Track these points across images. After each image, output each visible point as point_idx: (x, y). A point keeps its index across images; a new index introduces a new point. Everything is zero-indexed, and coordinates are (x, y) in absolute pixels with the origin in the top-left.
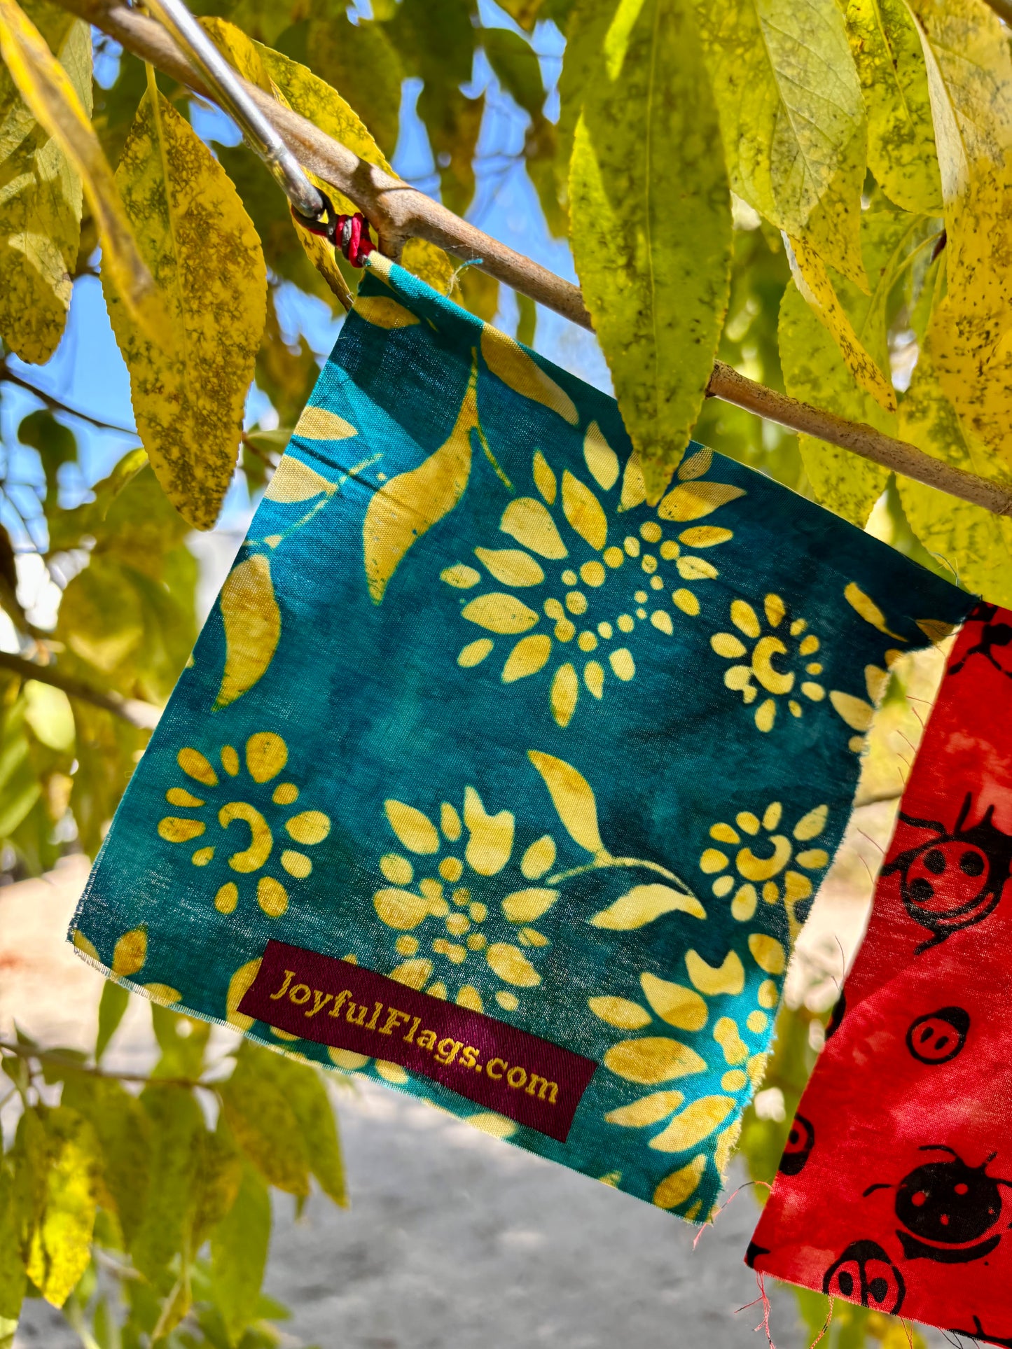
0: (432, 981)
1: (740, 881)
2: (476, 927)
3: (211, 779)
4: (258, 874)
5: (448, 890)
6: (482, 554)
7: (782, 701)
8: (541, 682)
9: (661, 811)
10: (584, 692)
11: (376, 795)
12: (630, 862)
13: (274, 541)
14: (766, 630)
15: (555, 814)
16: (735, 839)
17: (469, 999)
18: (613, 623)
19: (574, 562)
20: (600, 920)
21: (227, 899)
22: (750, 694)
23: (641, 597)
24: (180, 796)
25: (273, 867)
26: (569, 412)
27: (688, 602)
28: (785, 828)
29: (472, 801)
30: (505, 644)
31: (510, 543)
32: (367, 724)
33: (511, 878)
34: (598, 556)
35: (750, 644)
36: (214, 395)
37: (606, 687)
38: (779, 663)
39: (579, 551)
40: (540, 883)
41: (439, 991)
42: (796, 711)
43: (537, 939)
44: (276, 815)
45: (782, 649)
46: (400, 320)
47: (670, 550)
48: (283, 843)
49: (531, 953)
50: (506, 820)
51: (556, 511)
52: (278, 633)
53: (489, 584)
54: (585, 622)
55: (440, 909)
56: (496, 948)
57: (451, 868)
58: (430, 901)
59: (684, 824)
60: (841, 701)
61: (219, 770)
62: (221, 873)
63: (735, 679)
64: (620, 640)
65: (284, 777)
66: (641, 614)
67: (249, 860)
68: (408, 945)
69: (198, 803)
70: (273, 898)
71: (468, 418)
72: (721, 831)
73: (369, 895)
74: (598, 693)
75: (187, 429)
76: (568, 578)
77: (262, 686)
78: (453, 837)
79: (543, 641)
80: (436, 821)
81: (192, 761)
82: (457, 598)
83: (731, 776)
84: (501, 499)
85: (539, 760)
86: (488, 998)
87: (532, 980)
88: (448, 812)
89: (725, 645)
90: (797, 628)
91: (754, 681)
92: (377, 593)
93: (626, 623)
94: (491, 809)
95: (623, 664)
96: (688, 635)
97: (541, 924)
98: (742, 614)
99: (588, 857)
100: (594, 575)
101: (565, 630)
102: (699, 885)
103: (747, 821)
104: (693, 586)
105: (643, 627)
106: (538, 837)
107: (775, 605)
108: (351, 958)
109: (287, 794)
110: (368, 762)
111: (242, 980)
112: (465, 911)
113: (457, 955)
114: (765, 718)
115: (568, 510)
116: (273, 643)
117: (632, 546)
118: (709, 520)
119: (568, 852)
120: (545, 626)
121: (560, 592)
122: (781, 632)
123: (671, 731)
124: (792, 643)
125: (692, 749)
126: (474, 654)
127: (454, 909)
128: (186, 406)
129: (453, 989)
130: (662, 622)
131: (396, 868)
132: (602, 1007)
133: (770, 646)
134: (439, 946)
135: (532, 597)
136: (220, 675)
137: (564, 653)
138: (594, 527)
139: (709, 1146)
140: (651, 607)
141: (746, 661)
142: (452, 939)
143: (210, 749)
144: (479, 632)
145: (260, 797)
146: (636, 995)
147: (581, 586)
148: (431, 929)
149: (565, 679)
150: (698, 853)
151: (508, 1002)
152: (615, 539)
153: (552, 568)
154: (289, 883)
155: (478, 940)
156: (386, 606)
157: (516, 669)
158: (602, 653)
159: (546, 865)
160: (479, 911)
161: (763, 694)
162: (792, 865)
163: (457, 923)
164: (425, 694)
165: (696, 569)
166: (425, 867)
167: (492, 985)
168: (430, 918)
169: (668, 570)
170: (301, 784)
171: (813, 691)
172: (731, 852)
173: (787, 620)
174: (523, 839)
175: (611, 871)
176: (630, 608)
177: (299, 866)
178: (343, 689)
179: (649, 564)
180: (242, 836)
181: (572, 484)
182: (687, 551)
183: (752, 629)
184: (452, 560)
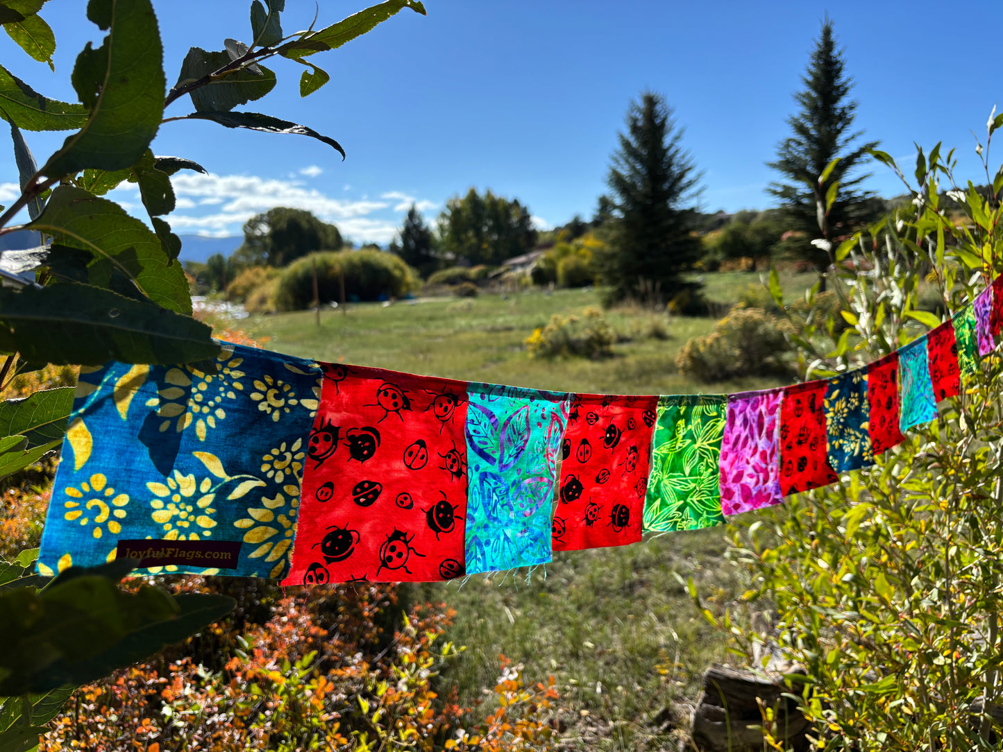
0: (179, 535)
1: (276, 471)
2: (190, 514)
3: (80, 495)
4: (106, 522)
5: (177, 505)
6: (159, 392)
7: (281, 409)
8: (191, 428)
9: (245, 458)
10: (208, 427)
11: (142, 483)
12: (236, 477)
13: (82, 411)
14: (269, 387)
15: (207, 470)
16: (271, 458)
17: (194, 537)
18: (213, 400)
19: (195, 385)
20: (230, 498)
21: (98, 533)
22: (269, 410)
23: (222, 389)
24: (69, 504)
25: (112, 517)
27: (238, 386)
28: (288, 448)
29: (177, 474)
30: (174, 420)
31: (169, 386)
32: (133, 461)
33: (198, 494)
34: (203, 380)
35: (265, 394)
37: (216, 423)
38: (277, 397)
39: (196, 381)
40: (208, 493)
41: (183, 538)
42: (288, 410)
43: (212, 510)
44: (107, 500)
45: (276, 392)
47: (226, 371)
48: (113, 508)
49: (210, 516)
50: (191, 477)
51: (184, 370)
52: (91, 440)
53: (164, 402)
54: (203, 403)
55: (176, 512)
56: (199, 518)
57: (177, 498)
58: (172, 511)
59: (252, 459)
60: (304, 402)
61: (82, 491)
62: (93, 526)
63: (262, 407)
64: (217, 406)
65: (107, 486)
66: (223, 395)
67: (101, 518)
68: (168, 527)
69: (77, 504)
70: (115, 528)
72: (266, 457)
73: (149, 516)
74: (213, 426)
76: (193, 390)
77: (91, 459)
78: (174, 488)
79: (188, 415)
80: (167, 484)
81: (71, 491)
82: (154, 410)
83: (266, 439)
85: (197, 454)
86: (200, 535)
87: (214, 524)
88: (170, 480)
89: (255, 396)
90: (280, 383)
91: (269, 406)
92: (124, 417)
93: (218, 399)
94: (184, 475)
95: (221, 414)
96: (242, 397)
97: (211, 506)
98: (258, 385)
99: (222, 480)
100: (203, 387)
101: (196, 408)
102: (262, 476)
103: (275, 452)
104: (238, 380)
105: (225, 398)
106: (203, 479)
107: (269, 380)
108: (149, 538)
109: (110, 492)
110: (138, 472)
111: (111, 557)
112: (185, 510)
113: (186, 525)
114: (276, 416)
116: (91, 444)
118: (234, 357)
119: (215, 481)
120: (188, 410)
121: (191, 396)
122: (274, 386)
123: (242, 431)
124: (280, 389)
125: (252, 435)
126: (164, 427)
127: (181, 510)
129: (187, 536)
130: (231, 395)
131: (156, 504)
132: (238, 524)
133: (271, 393)
134: (179, 523)
135: (180, 401)
136: (74, 461)
137: (198, 416)
139: (286, 555)
140: (226, 391)
141: (265, 399)
142: (183, 520)
143: (77, 485)
144: (164, 419)
145: (101, 496)
146: (248, 516)
147: (199, 392)
148: (174, 520)
149: (200, 425)
150: (260, 467)
151: (207, 534)
153: (187, 389)
154: (119, 521)
155: (192, 518)
156: (128, 420)
157: (181, 427)
158: (212, 413)
159: (209, 487)
160: (190, 508)
161: (274, 409)
162: (293, 460)
163: (183, 515)
164: (150, 445)
165: (237, 374)
166: (167, 501)
167: (200, 530)
168: (173, 516)
169: (228, 377)
170: (114, 487)
171: (293, 402)
172: (271, 462)
173: (275, 382)
174: (199, 481)
175: (231, 481)
176: (219, 394)
177: (121, 514)
178: (121, 452)
179: (221, 378)
180: (97, 510)
182: (232, 369)
183: (264, 389)
184: (149, 397)
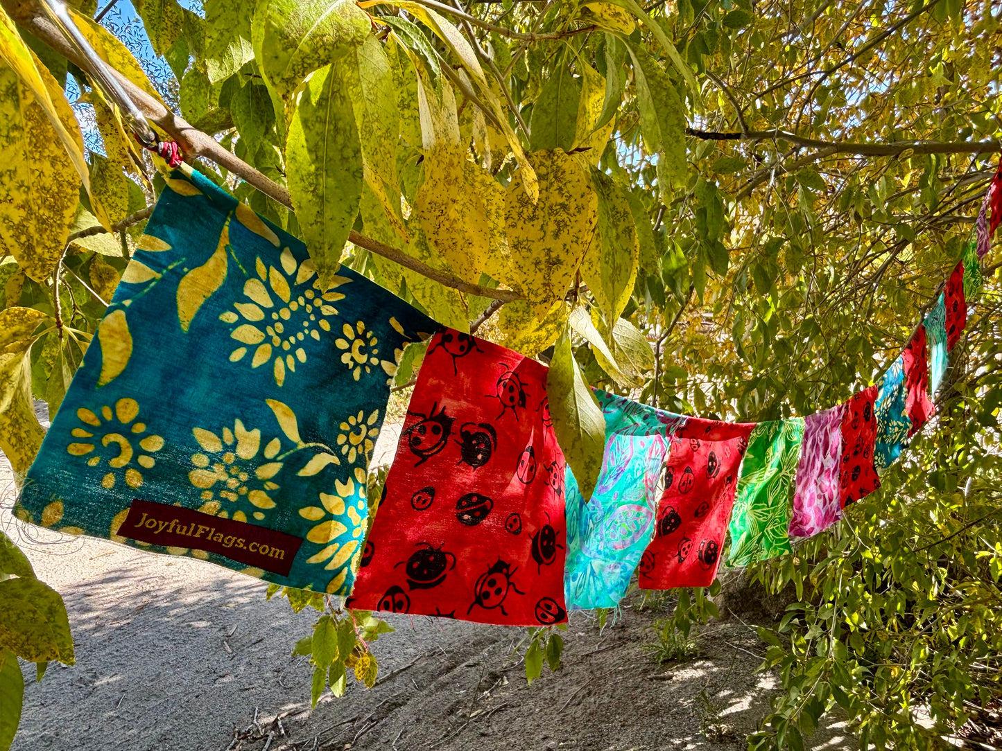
0: (220, 511)
1: (351, 446)
2: (243, 484)
3: (97, 423)
4: (126, 468)
5: (227, 468)
6: (237, 305)
7: (363, 366)
8: (269, 367)
9: (323, 420)
10: (287, 369)
11: (189, 426)
12: (312, 445)
13: (127, 303)
14: (357, 336)
15: (279, 427)
16: (348, 428)
17: (240, 517)
18: (295, 336)
19: (276, 309)
20: (301, 473)
21: (109, 481)
22: (351, 365)
23: (306, 324)
24: (79, 433)
25: (134, 464)
26: (276, 242)
27: (325, 325)
28: (364, 421)
29: (239, 426)
30: (252, 349)
31: (248, 300)
32: (182, 392)
33: (261, 460)
34: (287, 306)
35: (351, 342)
36: (51, 208)
37: (296, 366)
38: (362, 351)
39: (279, 304)
40: (274, 460)
41: (224, 515)
42: (368, 370)
43: (272, 486)
44: (134, 439)
45: (363, 344)
46: (191, 192)
47: (318, 303)
48: (138, 452)
49: (270, 493)
50: (256, 433)
51: (267, 285)
52: (131, 349)
53: (242, 321)
54: (284, 337)
55: (224, 478)
56: (252, 493)
57: (229, 458)
58: (219, 474)
59: (331, 424)
60: (386, 365)
61: (101, 418)
62: (105, 469)
63: (345, 358)
64: (299, 344)
65: (137, 420)
66: (306, 332)
67: (121, 461)
68: (208, 495)
69: (90, 435)
70: (134, 480)
71: (224, 241)
72: (344, 426)
73: (186, 473)
74: (293, 369)
75: (32, 226)
76: (275, 316)
77: (123, 376)
78: (229, 443)
79: (268, 347)
80: (220, 436)
81: (86, 415)
82: (229, 328)
83: (346, 401)
84: (242, 280)
85: (271, 403)
86: (250, 516)
87: (272, 505)
88: (227, 433)
89: (341, 344)
90: (369, 335)
91: (352, 359)
92: (185, 327)
93: (301, 336)
94: (249, 429)
95: (301, 355)
96: (327, 340)
97: (273, 480)
98: (348, 330)
99: (296, 445)
100: (285, 314)
101: (277, 341)
102: (336, 450)
103: (352, 420)
104: (328, 318)
105: (308, 337)
106: (272, 439)
107: (361, 325)
108: (178, 504)
109: (140, 428)
110: (183, 410)
111: (119, 520)
112: (237, 477)
113: (233, 498)
114: (357, 374)
115: (273, 285)
116: (129, 354)
117: (301, 301)
118: (336, 290)
119: (286, 444)
120: (268, 339)
121: (272, 323)
122: (362, 337)
123: (323, 384)
124: (367, 341)
125: (331, 391)
126: (237, 355)
127: (231, 476)
128: (30, 212)
129: (231, 513)
130: (315, 335)
131: (200, 460)
132: (304, 513)
133: (359, 343)
134: (223, 494)
135: (261, 325)
136: (100, 371)
137: (278, 352)
138: (284, 292)
139: (348, 563)
140: (310, 328)
141: (349, 350)
142: (230, 490)
143: (96, 408)
144: (239, 345)
145: (126, 430)
146: (318, 504)
147: (281, 320)
148: (218, 487)
149: (279, 363)
150: (336, 437)
151: (259, 516)
152: (294, 298)
153: (268, 312)
154: (144, 471)
155: (244, 490)
156: (190, 334)
157: (257, 362)
158: (293, 352)
159: (276, 452)
160: (244, 477)
161: (356, 364)
162: (367, 437)
163: (233, 483)
164: (213, 376)
165: (328, 311)
166: (214, 459)
167: (251, 509)
168: (219, 482)
169: (317, 311)
170: (147, 423)
171: (375, 361)
172: (347, 434)
173: (365, 332)
174: (265, 441)
175: (305, 450)
176: (302, 329)
177: (147, 462)
178: (168, 375)
179: (309, 308)
180: (116, 450)
181: (274, 272)
182: (325, 303)
183: (351, 336)
184: (224, 310)
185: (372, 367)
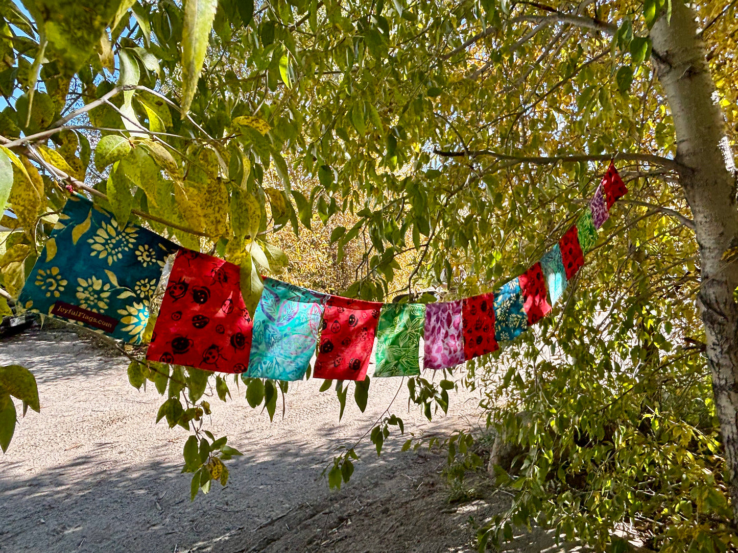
0: (87, 307)
1: (141, 291)
2: (95, 299)
3: (45, 275)
4: (54, 291)
5: (90, 293)
6: (94, 237)
7: (148, 262)
8: (106, 259)
9: (128, 279)
10: (113, 260)
11: (76, 277)
12: (123, 288)
13: (56, 236)
14: (145, 250)
15: (109, 280)
16: (140, 284)
17: (95, 310)
18: (118, 249)
19: (110, 240)
20: (118, 297)
21: (48, 295)
22: (142, 261)
23: (122, 245)
24: (39, 278)
25: (57, 289)
26: (109, 216)
27: (131, 246)
28: (149, 282)
29: (94, 278)
30: (99, 252)
31: (99, 236)
32: (74, 265)
33: (102, 291)
34: (114, 238)
35: (142, 253)
37: (117, 259)
38: (147, 256)
39: (111, 238)
40: (107, 291)
41: (89, 309)
42: (150, 264)
43: (107, 301)
44: (57, 281)
45: (148, 254)
46: (79, 200)
47: (127, 237)
48: (59, 285)
49: (106, 303)
50: (100, 281)
51: (106, 230)
52: (57, 251)
53: (96, 243)
54: (113, 249)
55: (89, 296)
56: (99, 302)
57: (90, 289)
58: (87, 294)
59: (132, 281)
60: (160, 263)
61: (46, 273)
62: (47, 290)
63: (140, 259)
64: (119, 252)
65: (58, 274)
66: (123, 248)
67: (52, 288)
68: (83, 302)
69: (42, 279)
70: (57, 294)
71: (90, 215)
72: (138, 283)
73: (75, 294)
74: (116, 261)
76: (109, 242)
77: (54, 259)
78: (90, 284)
79: (106, 252)
80: (87, 281)
81: (41, 272)
82: (90, 245)
83: (140, 274)
84: (97, 229)
85: (106, 271)
86: (98, 311)
87: (107, 307)
88: (89, 280)
89: (138, 253)
90: (151, 250)
91: (143, 259)
92: (75, 243)
93: (120, 249)
94: (98, 279)
95: (120, 256)
96: (131, 251)
97: (108, 298)
98: (141, 248)
99: (115, 287)
100: (114, 241)
101: (109, 250)
102: (134, 291)
103: (143, 282)
104: (132, 243)
105: (124, 250)
106: (106, 284)
107: (147, 247)
108: (72, 304)
109: (59, 277)
110: (74, 272)
111: (51, 308)
112: (93, 296)
113: (92, 303)
114: (145, 265)
115: (109, 231)
117: (120, 237)
118: (135, 233)
119: (112, 286)
120: (106, 249)
121: (108, 244)
122: (148, 251)
123: (128, 267)
124: (150, 253)
125: (132, 269)
126: (93, 254)
127: (91, 296)
129: (91, 309)
130: (126, 249)
131: (80, 289)
132: (120, 311)
133: (146, 253)
134: (88, 302)
135: (103, 245)
136: (46, 257)
137: (109, 254)
138: (113, 233)
139: (139, 333)
140: (124, 246)
141: (142, 255)
142: (91, 301)
143: (45, 270)
144: (94, 250)
145: (54, 278)
146: (126, 309)
147: (111, 243)
148: (87, 299)
149: (110, 258)
150: (134, 286)
151: (102, 311)
152: (117, 235)
153: (106, 240)
154: (60, 292)
155: (96, 301)
156: (77, 245)
157: (102, 256)
158: (116, 254)
159: (108, 288)
160: (96, 296)
161: (145, 261)
162: (150, 289)
163: (92, 298)
164: (85, 260)
165: (132, 240)
166: (85, 289)
167: (99, 309)
168: (87, 297)
169: (127, 240)
170: (62, 275)
171: (154, 260)
172: (140, 286)
173: (149, 249)
174: (104, 284)
175: (120, 289)
176: (121, 247)
177: (62, 289)
178: (69, 259)
179: (124, 239)
180: (51, 284)
181: (109, 226)
182: (131, 237)
183: (142, 250)
184: (89, 238)
185: (153, 263)
